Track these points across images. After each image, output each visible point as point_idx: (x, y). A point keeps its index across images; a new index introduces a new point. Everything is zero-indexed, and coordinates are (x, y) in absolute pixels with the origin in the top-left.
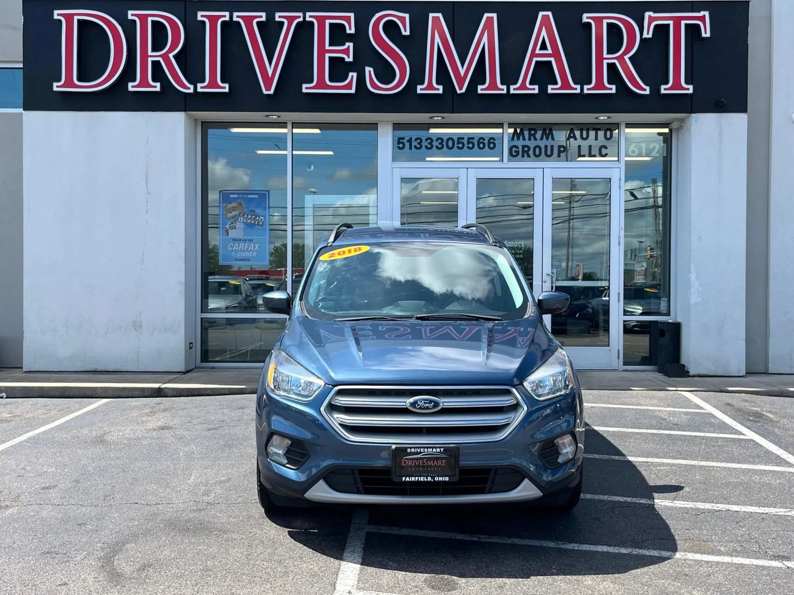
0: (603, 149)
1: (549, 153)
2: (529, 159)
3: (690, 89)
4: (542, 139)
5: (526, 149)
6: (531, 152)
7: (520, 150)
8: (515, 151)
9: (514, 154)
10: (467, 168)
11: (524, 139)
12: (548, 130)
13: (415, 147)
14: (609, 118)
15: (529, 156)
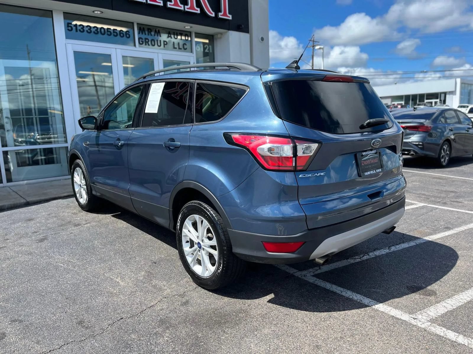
0: (185, 45)
1: (159, 44)
2: (149, 47)
3: (230, 17)
4: (155, 35)
5: (147, 41)
6: (150, 43)
7: (144, 40)
8: (142, 41)
9: (141, 43)
10: (116, 49)
11: (145, 34)
12: (158, 31)
13: (80, 30)
14: (191, 27)
15: (149, 45)
